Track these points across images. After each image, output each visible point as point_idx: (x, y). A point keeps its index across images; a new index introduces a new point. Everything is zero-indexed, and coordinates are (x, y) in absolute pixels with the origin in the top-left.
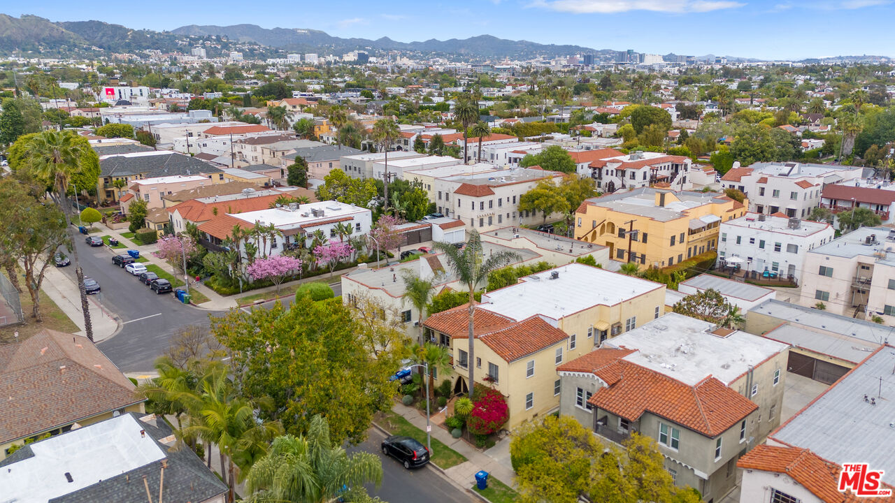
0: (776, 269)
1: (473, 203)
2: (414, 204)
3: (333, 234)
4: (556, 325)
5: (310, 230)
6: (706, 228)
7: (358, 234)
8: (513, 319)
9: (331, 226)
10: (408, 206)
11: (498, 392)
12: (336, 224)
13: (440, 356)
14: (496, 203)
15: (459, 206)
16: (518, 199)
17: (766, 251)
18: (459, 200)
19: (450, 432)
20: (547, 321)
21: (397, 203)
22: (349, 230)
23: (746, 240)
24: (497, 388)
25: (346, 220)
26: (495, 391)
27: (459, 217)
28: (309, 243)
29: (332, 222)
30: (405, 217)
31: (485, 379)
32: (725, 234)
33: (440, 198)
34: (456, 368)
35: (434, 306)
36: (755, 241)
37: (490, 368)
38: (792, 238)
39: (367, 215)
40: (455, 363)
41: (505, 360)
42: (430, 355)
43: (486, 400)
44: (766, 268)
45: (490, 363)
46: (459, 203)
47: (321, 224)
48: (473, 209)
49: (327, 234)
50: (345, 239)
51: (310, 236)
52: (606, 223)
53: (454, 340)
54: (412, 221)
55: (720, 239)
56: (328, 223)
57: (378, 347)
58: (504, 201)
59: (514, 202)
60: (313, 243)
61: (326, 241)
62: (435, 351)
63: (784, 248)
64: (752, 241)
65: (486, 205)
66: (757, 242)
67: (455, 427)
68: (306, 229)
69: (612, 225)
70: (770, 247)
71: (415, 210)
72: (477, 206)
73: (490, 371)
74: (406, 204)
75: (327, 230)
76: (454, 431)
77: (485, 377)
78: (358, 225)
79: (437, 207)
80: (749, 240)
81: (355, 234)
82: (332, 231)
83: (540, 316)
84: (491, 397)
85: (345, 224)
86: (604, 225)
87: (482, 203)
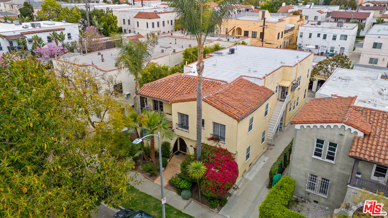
0: (333, 51)
1: (147, 23)
2: (108, 24)
3: (50, 40)
4: (260, 83)
5: (29, 37)
6: (290, 30)
7: (70, 41)
8: (223, 81)
9: (48, 34)
10: (104, 25)
11: (226, 150)
12: (51, 33)
13: (159, 121)
14: (161, 24)
15: (138, 26)
16: (173, 22)
17: (327, 41)
18: (138, 22)
19: (179, 193)
20: (252, 80)
21: (96, 23)
22: (62, 38)
23: (314, 35)
24: (223, 147)
25: (59, 30)
26: (221, 149)
27: (138, 33)
28: (30, 46)
29: (48, 31)
30: (103, 33)
31: (210, 139)
32: (302, 33)
33: (124, 23)
34: (176, 131)
35: (143, 78)
36: (321, 35)
37: (214, 127)
38: (344, 31)
39: (75, 27)
40: (175, 126)
41: (235, 118)
42: (150, 121)
43: (217, 160)
44: (327, 50)
45: (214, 123)
46: (138, 24)
47: (39, 32)
48: (148, 27)
49: (45, 40)
50: (60, 44)
51: (30, 41)
52: (235, 28)
53: (173, 104)
54: (107, 35)
55: (299, 36)
56: (44, 31)
57: (94, 118)
58: (166, 23)
59: (172, 24)
60: (33, 46)
61: (44, 45)
62: (154, 117)
63: (338, 37)
64: (319, 35)
65: (156, 25)
66: (322, 36)
67: (184, 189)
68: (26, 36)
69: (239, 29)
70: (329, 38)
71: (109, 28)
72: (150, 25)
73: (214, 131)
74: (102, 24)
75: (44, 37)
76: (184, 193)
77: (209, 136)
78: (69, 34)
79: (123, 29)
80: (317, 35)
81: (66, 40)
82: (48, 38)
83: (244, 77)
84: (221, 156)
85: (59, 33)
86: (234, 30)
87: (153, 23)
